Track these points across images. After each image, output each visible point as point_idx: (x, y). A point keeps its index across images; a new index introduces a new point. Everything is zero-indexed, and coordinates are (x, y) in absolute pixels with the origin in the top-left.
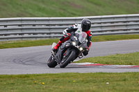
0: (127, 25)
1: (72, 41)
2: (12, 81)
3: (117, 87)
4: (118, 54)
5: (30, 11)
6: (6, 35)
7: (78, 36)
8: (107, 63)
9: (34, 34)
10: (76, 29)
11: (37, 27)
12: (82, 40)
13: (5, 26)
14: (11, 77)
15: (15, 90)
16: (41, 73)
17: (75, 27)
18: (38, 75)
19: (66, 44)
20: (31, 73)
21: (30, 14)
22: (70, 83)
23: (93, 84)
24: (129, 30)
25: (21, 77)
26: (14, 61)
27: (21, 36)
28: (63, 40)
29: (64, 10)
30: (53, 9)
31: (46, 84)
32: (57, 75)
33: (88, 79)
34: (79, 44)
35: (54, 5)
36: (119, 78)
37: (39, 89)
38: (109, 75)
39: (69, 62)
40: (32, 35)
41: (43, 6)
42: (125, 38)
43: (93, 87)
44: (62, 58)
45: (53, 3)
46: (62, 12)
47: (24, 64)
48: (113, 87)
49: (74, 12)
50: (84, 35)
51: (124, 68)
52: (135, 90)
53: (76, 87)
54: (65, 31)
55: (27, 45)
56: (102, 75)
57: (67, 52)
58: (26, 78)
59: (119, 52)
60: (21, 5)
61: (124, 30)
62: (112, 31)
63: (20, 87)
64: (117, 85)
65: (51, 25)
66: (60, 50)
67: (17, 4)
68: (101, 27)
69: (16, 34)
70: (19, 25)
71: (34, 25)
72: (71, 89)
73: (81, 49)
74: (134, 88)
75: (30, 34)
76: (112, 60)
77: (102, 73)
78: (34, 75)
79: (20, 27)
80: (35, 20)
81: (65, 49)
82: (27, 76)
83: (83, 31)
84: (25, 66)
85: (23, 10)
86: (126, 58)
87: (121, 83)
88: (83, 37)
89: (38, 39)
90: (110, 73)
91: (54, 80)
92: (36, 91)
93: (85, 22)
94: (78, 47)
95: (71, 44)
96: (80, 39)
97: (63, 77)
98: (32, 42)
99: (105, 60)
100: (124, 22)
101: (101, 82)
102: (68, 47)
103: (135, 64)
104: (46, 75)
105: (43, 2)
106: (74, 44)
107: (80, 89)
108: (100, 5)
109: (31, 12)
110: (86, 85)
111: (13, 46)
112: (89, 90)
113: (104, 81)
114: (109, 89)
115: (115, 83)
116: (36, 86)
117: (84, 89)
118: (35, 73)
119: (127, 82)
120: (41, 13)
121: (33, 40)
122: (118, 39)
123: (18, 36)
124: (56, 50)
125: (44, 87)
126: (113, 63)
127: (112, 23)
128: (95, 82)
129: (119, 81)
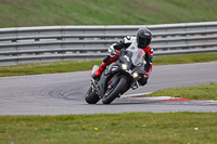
1: (122, 62)
2: (47, 126)
3: (211, 135)
4: (212, 84)
5: (75, 15)
6: (37, 53)
7: (130, 55)
8: (196, 98)
9: (81, 51)
10: (129, 44)
11: (85, 40)
12: (136, 61)
13: (37, 39)
14: (45, 119)
15: (52, 140)
18: (87, 116)
19: (112, 67)
20: (77, 113)
21: (76, 20)
22: (138, 129)
23: (173, 130)
25: (61, 119)
26: (50, 94)
27: (60, 55)
28: (108, 61)
29: (129, 14)
31: (100, 130)
33: (166, 123)
34: (132, 67)
36: (214, 122)
37: (90, 137)
38: (198, 116)
39: (116, 95)
40: (78, 54)
41: (94, 7)
43: (174, 135)
44: (106, 89)
46: (125, 17)
47: (65, 98)
48: (206, 134)
49: (144, 17)
50: (141, 53)
53: (147, 135)
54: (112, 47)
55: (71, 69)
56: (187, 116)
57: (114, 80)
58: (69, 121)
59: (214, 80)
60: (61, 7)
62: (204, 47)
63: (60, 135)
64: (211, 131)
65: (108, 37)
66: (103, 77)
67: (55, 5)
68: (187, 40)
69: (53, 52)
70: (58, 38)
71: (81, 38)
72: (139, 137)
73: (135, 75)
75: (75, 51)
76: (203, 92)
77: (187, 113)
78: (82, 116)
79: (60, 41)
80: (84, 30)
81: (111, 75)
82: (71, 118)
83: (139, 47)
84: (67, 102)
85: (64, 13)
88: (139, 56)
89: (87, 60)
90: (199, 114)
91: (113, 124)
92: (85, 141)
93: (142, 33)
94: (130, 72)
95: (120, 67)
96: (134, 59)
97: (127, 119)
98: (78, 64)
99: (192, 93)
101: (185, 126)
104: (101, 115)
106: (124, 67)
107: (153, 137)
108: (185, 6)
109: (77, 18)
110: (163, 131)
111: (49, 71)
112: (168, 139)
113: (191, 125)
114: (198, 139)
115: (209, 128)
116: (85, 133)
117: (159, 138)
118: (83, 113)
120: (91, 19)
121: (80, 61)
122: (212, 60)
123: (56, 55)
125: (98, 134)
126: (205, 97)
127: (203, 34)
128: (176, 126)
129: (215, 125)
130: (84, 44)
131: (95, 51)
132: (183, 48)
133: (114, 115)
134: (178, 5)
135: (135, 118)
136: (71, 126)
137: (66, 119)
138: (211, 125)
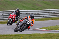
2: (12, 37)
4: (56, 26)
8: (52, 30)
14: (11, 35)
18: (23, 35)
22: (36, 38)
25: (15, 35)
26: (13, 29)
31: (26, 38)
32: (31, 34)
33: (44, 36)
35: (29, 5)
40: (20, 18)
49: (38, 8)
60: (15, 5)
62: (54, 16)
68: (50, 14)
76: (54, 28)
77: (50, 34)
82: (18, 35)
85: (16, 7)
90: (53, 34)
91: (30, 37)
97: (33, 35)
99: (51, 28)
101: (49, 37)
104: (26, 34)
108: (49, 5)
113: (51, 37)
115: (56, 38)
127: (54, 12)
128: (47, 37)
129: (57, 37)
132: (49, 16)
135: (36, 35)
136: (18, 37)
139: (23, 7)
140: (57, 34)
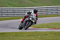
0: (47, 11)
1: (30, 18)
3: (43, 38)
8: (39, 28)
9: (7, 15)
11: (8, 12)
16: (10, 32)
17: (31, 12)
20: (6, 32)
21: (6, 6)
22: (23, 36)
23: (33, 37)
24: (48, 13)
25: (1, 33)
29: (20, 4)
30: (15, 4)
31: (12, 36)
33: (31, 34)
35: (16, 2)
36: (44, 34)
38: (39, 33)
40: (6, 15)
41: (11, 3)
42: (46, 17)
43: (33, 38)
44: (25, 25)
45: (15, 1)
46: (19, 5)
47: (3, 28)
48: (42, 38)
50: (35, 15)
51: (46, 29)
52: (51, 39)
53: (25, 38)
54: (26, 13)
55: (4, 19)
56: (37, 33)
57: (28, 23)
58: (4, 34)
59: (44, 23)
60: (1, 2)
61: (46, 13)
62: (41, 13)
63: (1, 38)
65: (15, 11)
70: (1, 11)
71: (7, 11)
72: (23, 39)
74: (50, 38)
75: (5, 15)
77: (36, 32)
78: (7, 33)
80: (8, 9)
81: (27, 21)
82: (4, 33)
84: (3, 29)
85: (2, 4)
86: (47, 25)
87: (45, 36)
88: (34, 16)
89: (9, 17)
90: (40, 32)
91: (16, 35)
92: (8, 39)
94: (32, 20)
95: (29, 19)
98: (6, 18)
99: (38, 26)
100: (46, 10)
102: (28, 21)
103: (51, 28)
105: (11, 1)
107: (27, 39)
110: (30, 37)
112: (31, 39)
113: (38, 35)
114: (40, 39)
115: (42, 36)
116: (8, 37)
117: (29, 39)
119: (47, 36)
120: (10, 6)
121: (7, 17)
122: (43, 17)
124: (22, 22)
125: (12, 38)
126: (41, 27)
127: (41, 10)
128: (33, 36)
129: (44, 35)
130: (8, 13)
131: (11, 15)
133: (16, 32)
134: (34, 2)
135: (22, 33)
136: (4, 36)
137: (3, 34)
138: (43, 35)
139: (10, 4)
140: (44, 32)
